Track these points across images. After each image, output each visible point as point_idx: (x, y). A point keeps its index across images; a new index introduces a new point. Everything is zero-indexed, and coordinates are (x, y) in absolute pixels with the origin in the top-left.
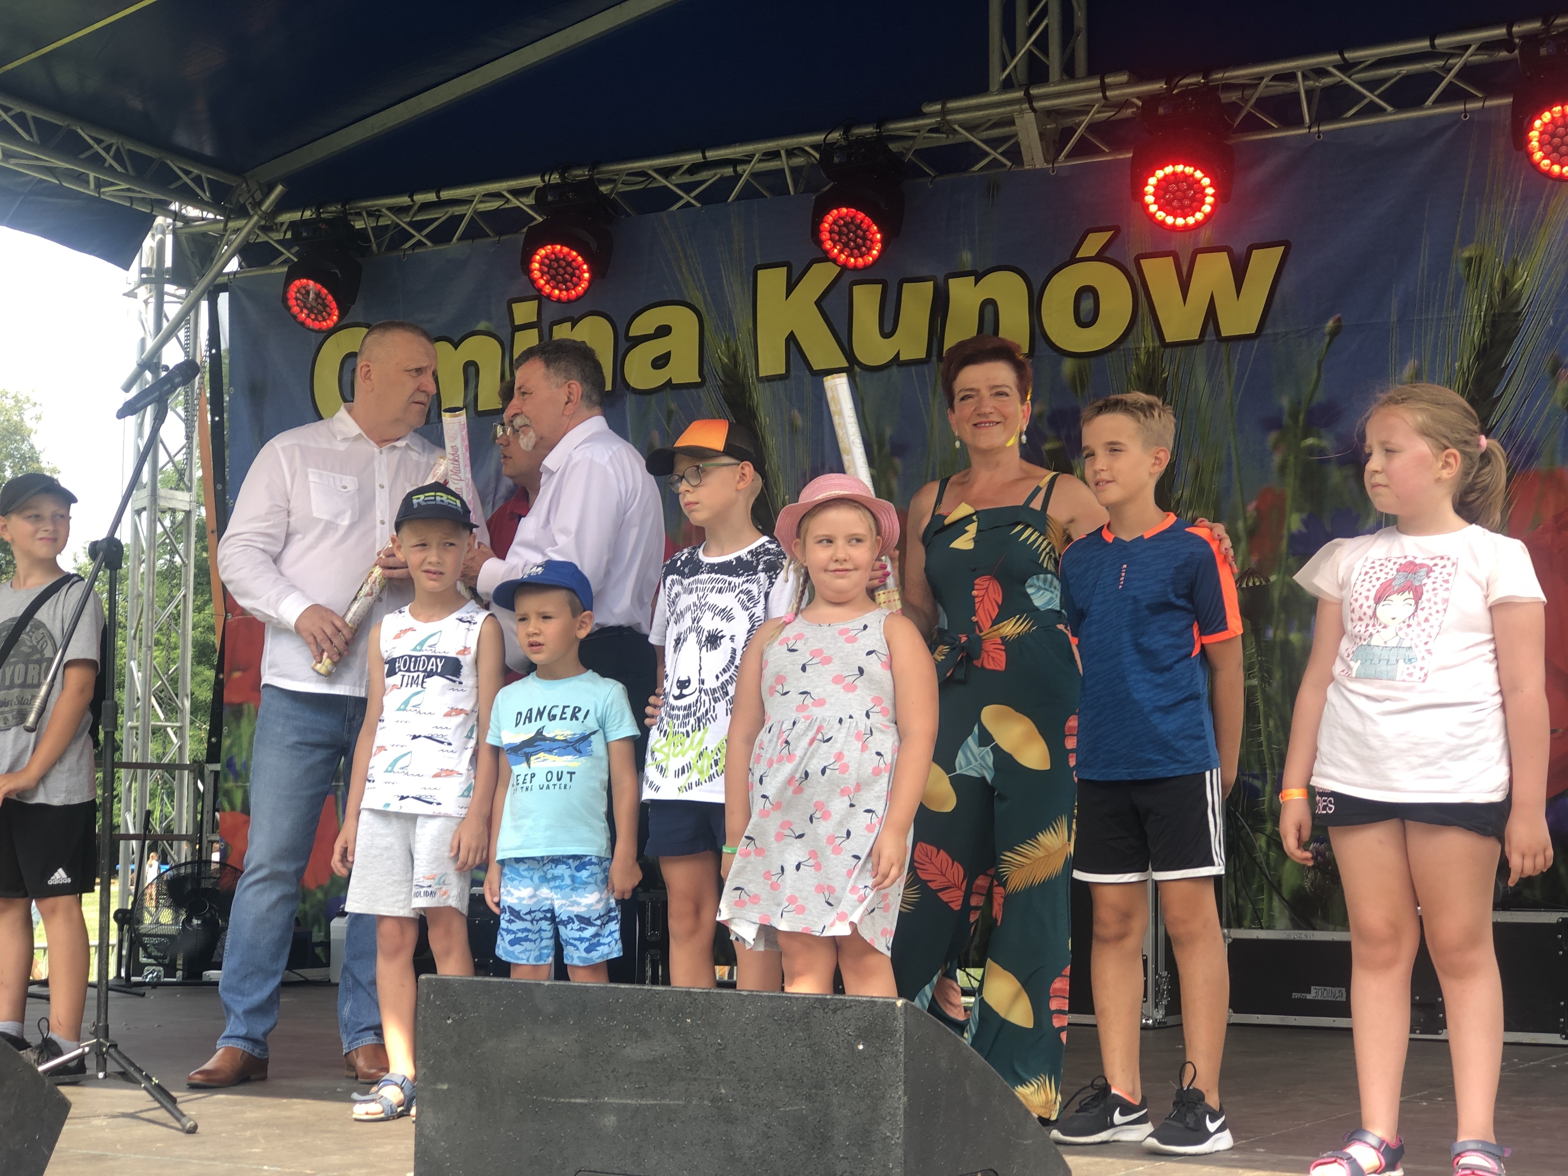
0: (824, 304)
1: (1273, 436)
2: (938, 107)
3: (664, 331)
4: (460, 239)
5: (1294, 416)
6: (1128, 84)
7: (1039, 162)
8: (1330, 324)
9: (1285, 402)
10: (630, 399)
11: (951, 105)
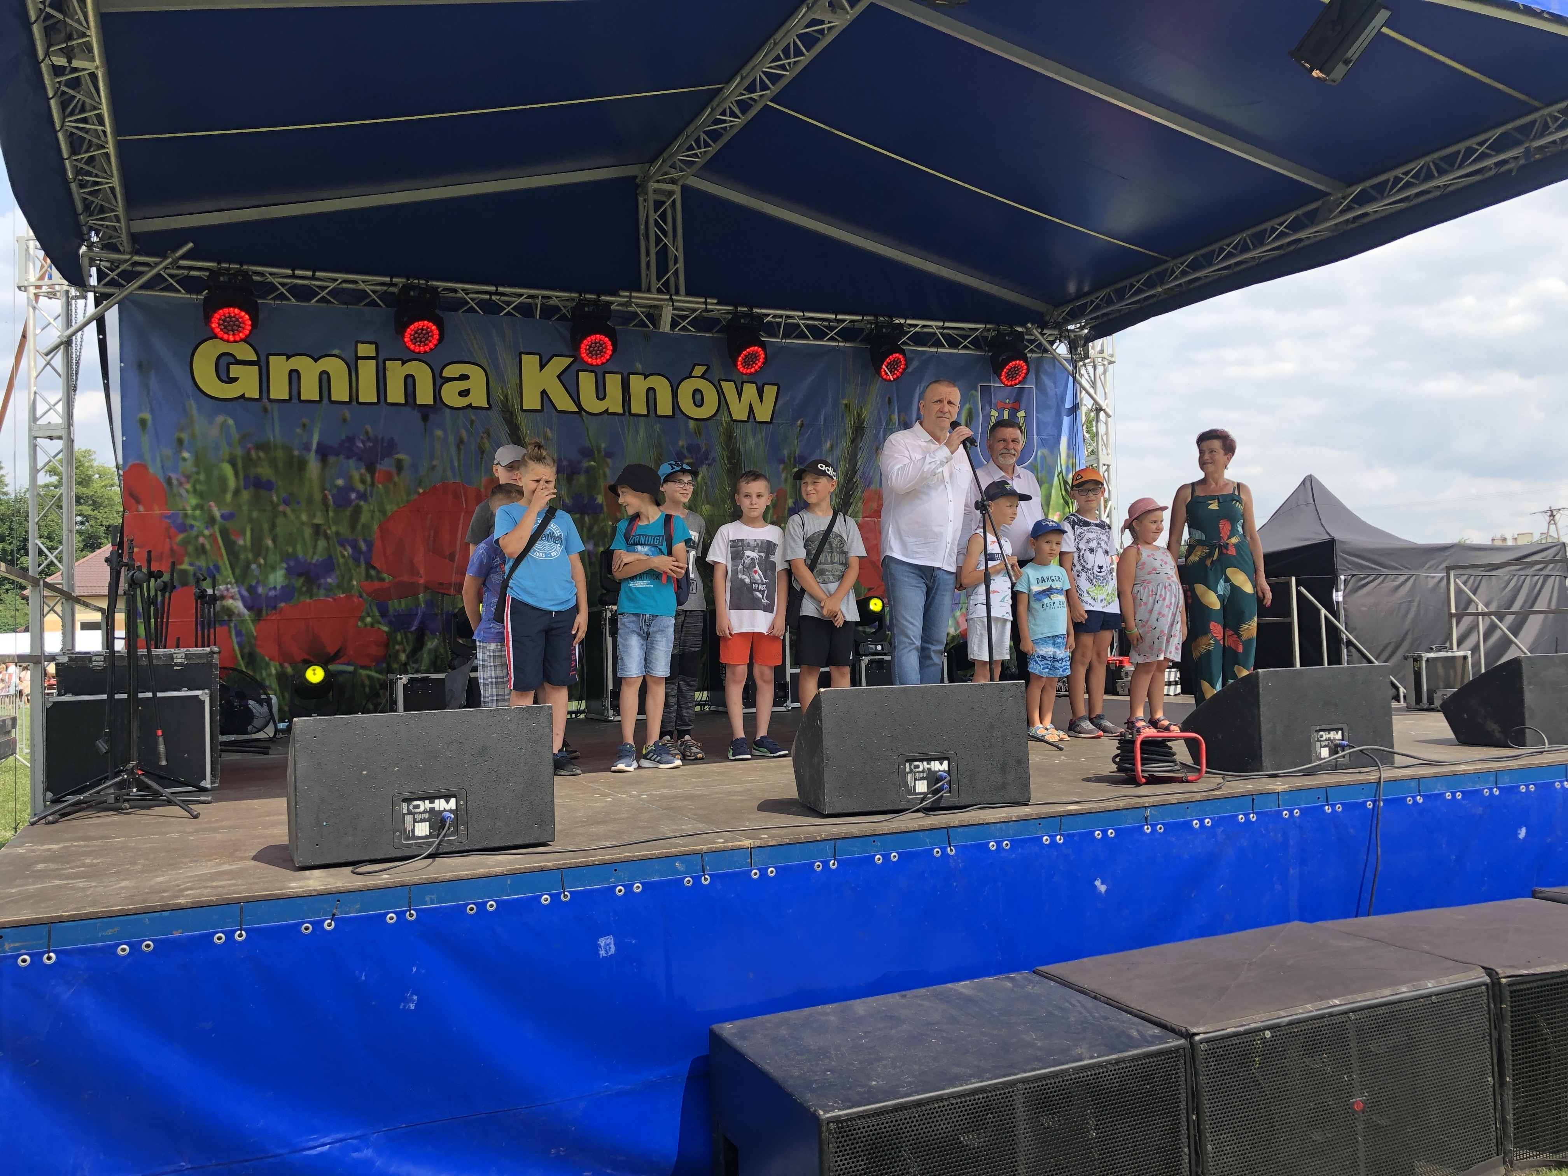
0: (562, 378)
1: (782, 466)
2: (628, 294)
3: (464, 377)
4: (317, 301)
5: (789, 459)
6: (717, 304)
7: (667, 329)
8: (799, 422)
9: (785, 452)
10: (448, 410)
11: (633, 294)
